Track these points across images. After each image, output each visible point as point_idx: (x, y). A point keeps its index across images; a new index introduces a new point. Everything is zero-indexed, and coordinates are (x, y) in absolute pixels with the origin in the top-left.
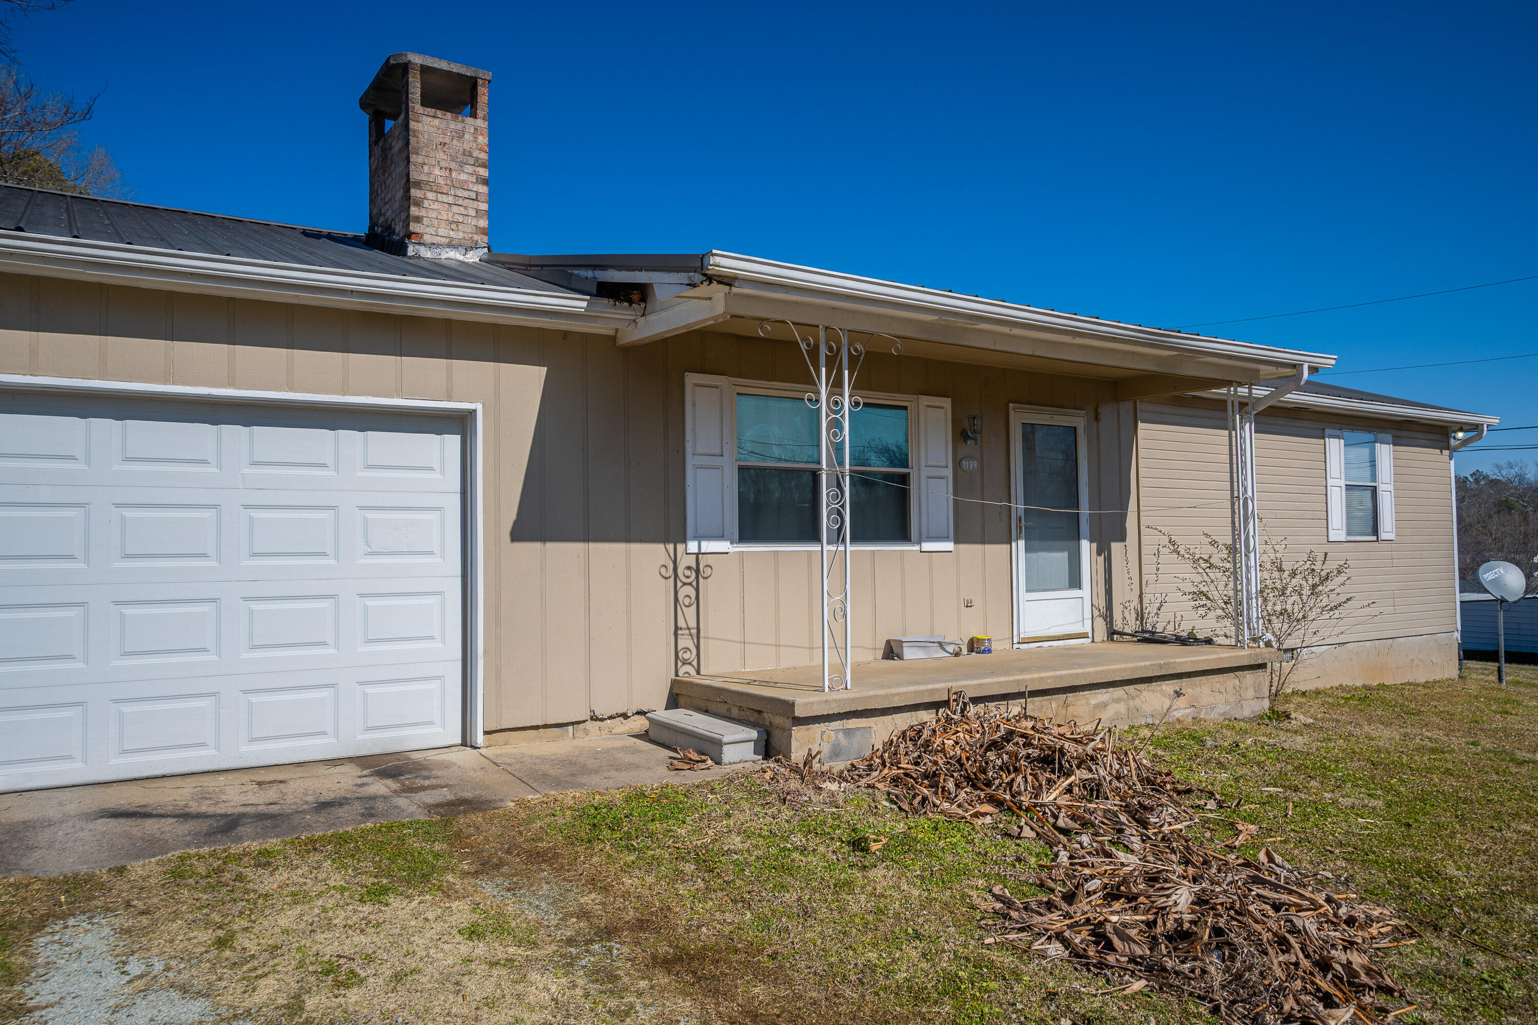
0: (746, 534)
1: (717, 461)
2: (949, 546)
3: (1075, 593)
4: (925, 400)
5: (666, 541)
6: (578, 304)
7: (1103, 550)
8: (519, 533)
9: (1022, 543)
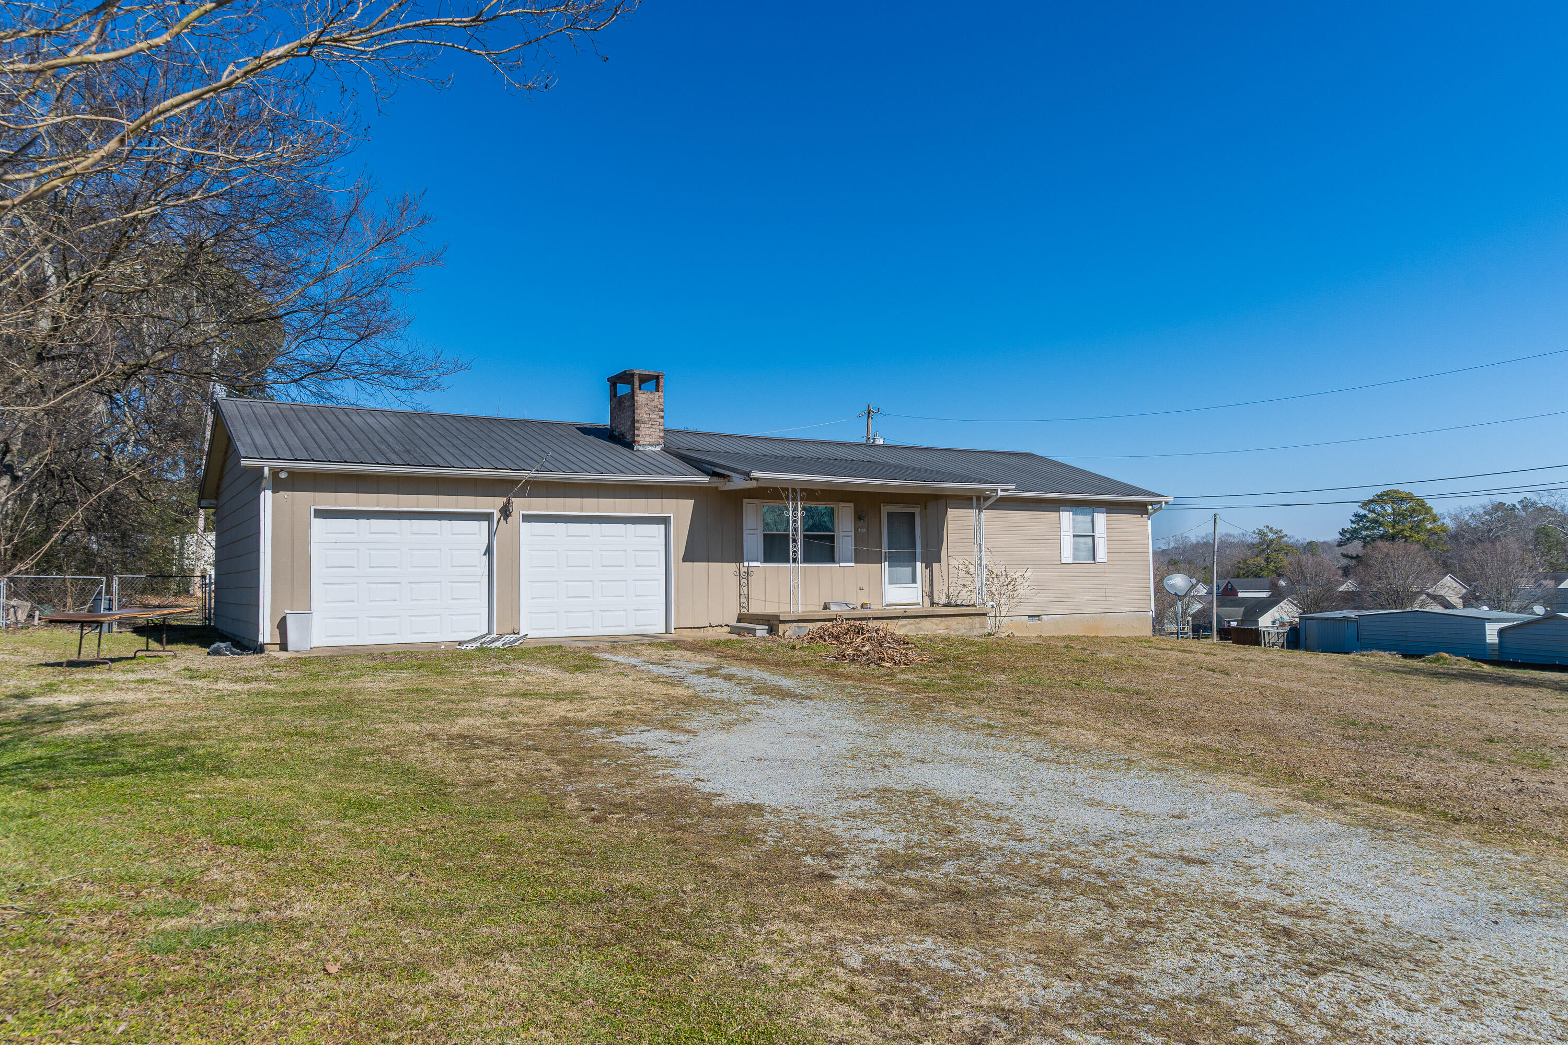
0: (766, 560)
1: (755, 532)
2: (853, 564)
3: (914, 585)
4: (842, 504)
5: (736, 562)
6: (706, 479)
7: (929, 566)
8: (685, 559)
9: (887, 563)
